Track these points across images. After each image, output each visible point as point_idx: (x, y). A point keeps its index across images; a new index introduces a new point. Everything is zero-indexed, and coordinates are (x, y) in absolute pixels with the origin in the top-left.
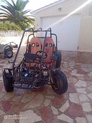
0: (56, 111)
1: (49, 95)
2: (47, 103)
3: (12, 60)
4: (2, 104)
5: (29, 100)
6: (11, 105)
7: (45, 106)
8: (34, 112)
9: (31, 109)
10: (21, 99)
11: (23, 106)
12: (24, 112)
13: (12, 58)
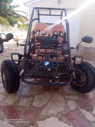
0: (90, 116)
1: (70, 95)
2: (72, 105)
3: (2, 55)
4: (4, 111)
5: (45, 103)
6: (20, 112)
7: (72, 109)
8: (60, 120)
9: (52, 115)
10: (32, 102)
11: (39, 111)
12: (44, 121)
13: (2, 53)
